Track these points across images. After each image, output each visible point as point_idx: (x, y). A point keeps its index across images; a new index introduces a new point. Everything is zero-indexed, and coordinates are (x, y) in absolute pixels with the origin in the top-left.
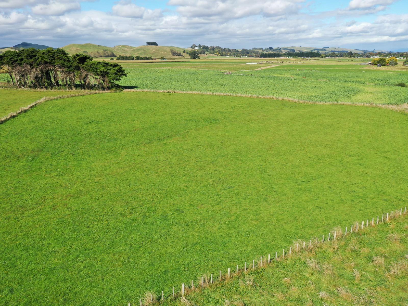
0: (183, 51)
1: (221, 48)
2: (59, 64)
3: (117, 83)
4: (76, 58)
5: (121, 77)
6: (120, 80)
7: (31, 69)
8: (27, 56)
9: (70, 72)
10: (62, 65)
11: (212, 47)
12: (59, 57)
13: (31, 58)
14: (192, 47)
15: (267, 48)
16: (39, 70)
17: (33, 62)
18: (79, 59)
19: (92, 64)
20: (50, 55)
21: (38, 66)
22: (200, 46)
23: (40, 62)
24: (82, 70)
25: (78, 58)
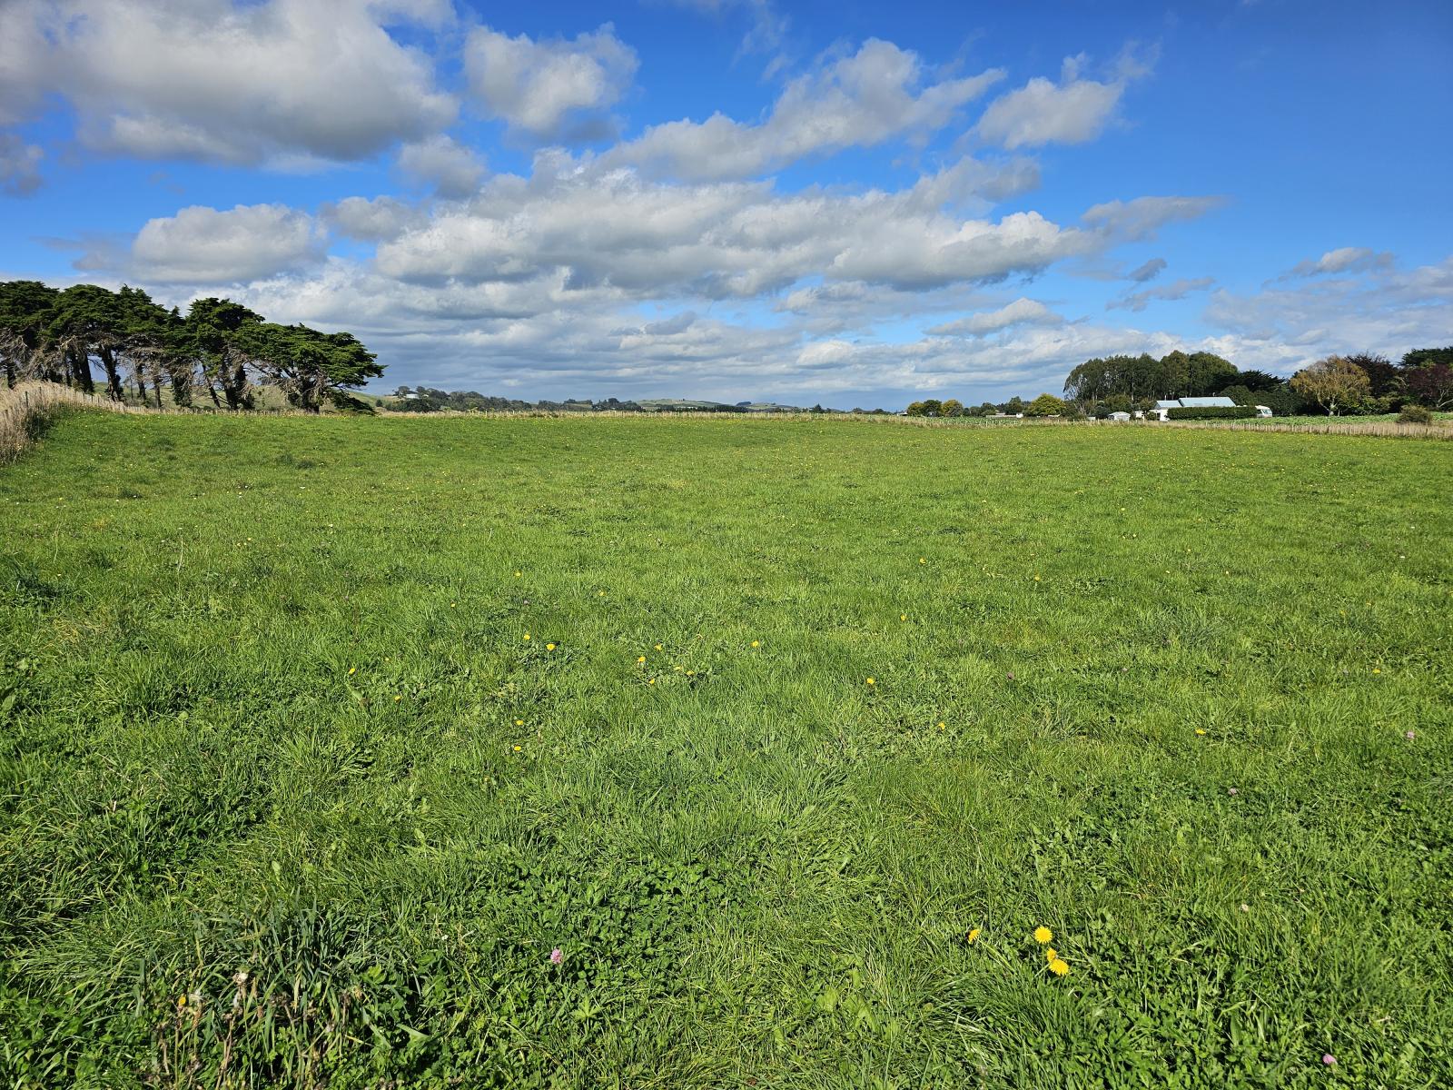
0: (375, 402)
1: (481, 396)
2: (143, 331)
3: (354, 392)
4: (210, 310)
5: (368, 376)
6: (364, 384)
7: (27, 349)
8: (14, 303)
9: (183, 358)
10: (153, 334)
11: (455, 393)
12: (141, 311)
13: (29, 311)
14: (397, 394)
15: (602, 401)
16: (63, 351)
17: (38, 323)
18: (220, 315)
19: (269, 331)
20: (107, 301)
21: (58, 337)
22: (421, 390)
23: (69, 321)
24: (233, 352)
25: (218, 309)
